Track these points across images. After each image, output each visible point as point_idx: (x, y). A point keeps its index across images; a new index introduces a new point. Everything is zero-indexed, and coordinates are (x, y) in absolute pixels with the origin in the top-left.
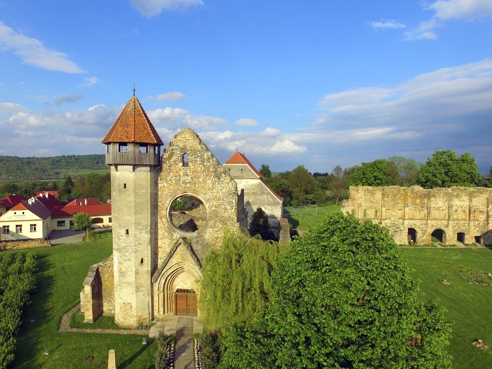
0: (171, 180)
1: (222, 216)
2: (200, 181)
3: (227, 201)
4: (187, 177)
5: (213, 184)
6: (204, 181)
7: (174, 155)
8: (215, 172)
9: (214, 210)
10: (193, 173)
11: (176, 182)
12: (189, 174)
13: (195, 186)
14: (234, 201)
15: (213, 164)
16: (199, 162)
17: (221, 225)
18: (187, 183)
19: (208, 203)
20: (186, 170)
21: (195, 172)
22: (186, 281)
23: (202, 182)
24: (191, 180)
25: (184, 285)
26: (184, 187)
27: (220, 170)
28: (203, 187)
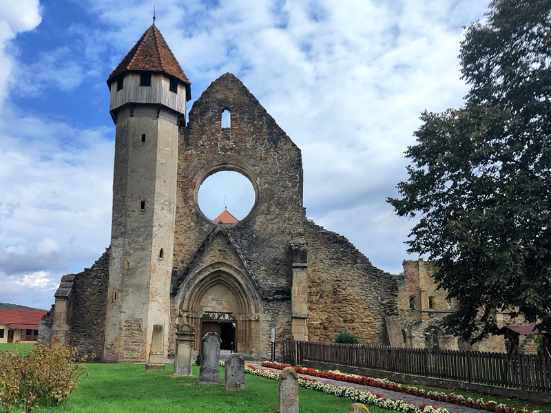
0: (202, 145)
1: (281, 197)
2: (248, 146)
3: (286, 175)
4: (227, 142)
5: (267, 151)
6: (254, 148)
7: (209, 110)
8: (270, 134)
9: (268, 189)
10: (236, 136)
11: (211, 148)
12: (231, 137)
13: (239, 154)
14: (297, 175)
15: (267, 123)
16: (246, 120)
17: (278, 210)
18: (227, 150)
19: (259, 178)
20: (227, 132)
21: (240, 134)
22: (221, 299)
23: (251, 148)
24: (234, 146)
25: (217, 305)
26: (224, 155)
27: (278, 132)
28: (251, 155)
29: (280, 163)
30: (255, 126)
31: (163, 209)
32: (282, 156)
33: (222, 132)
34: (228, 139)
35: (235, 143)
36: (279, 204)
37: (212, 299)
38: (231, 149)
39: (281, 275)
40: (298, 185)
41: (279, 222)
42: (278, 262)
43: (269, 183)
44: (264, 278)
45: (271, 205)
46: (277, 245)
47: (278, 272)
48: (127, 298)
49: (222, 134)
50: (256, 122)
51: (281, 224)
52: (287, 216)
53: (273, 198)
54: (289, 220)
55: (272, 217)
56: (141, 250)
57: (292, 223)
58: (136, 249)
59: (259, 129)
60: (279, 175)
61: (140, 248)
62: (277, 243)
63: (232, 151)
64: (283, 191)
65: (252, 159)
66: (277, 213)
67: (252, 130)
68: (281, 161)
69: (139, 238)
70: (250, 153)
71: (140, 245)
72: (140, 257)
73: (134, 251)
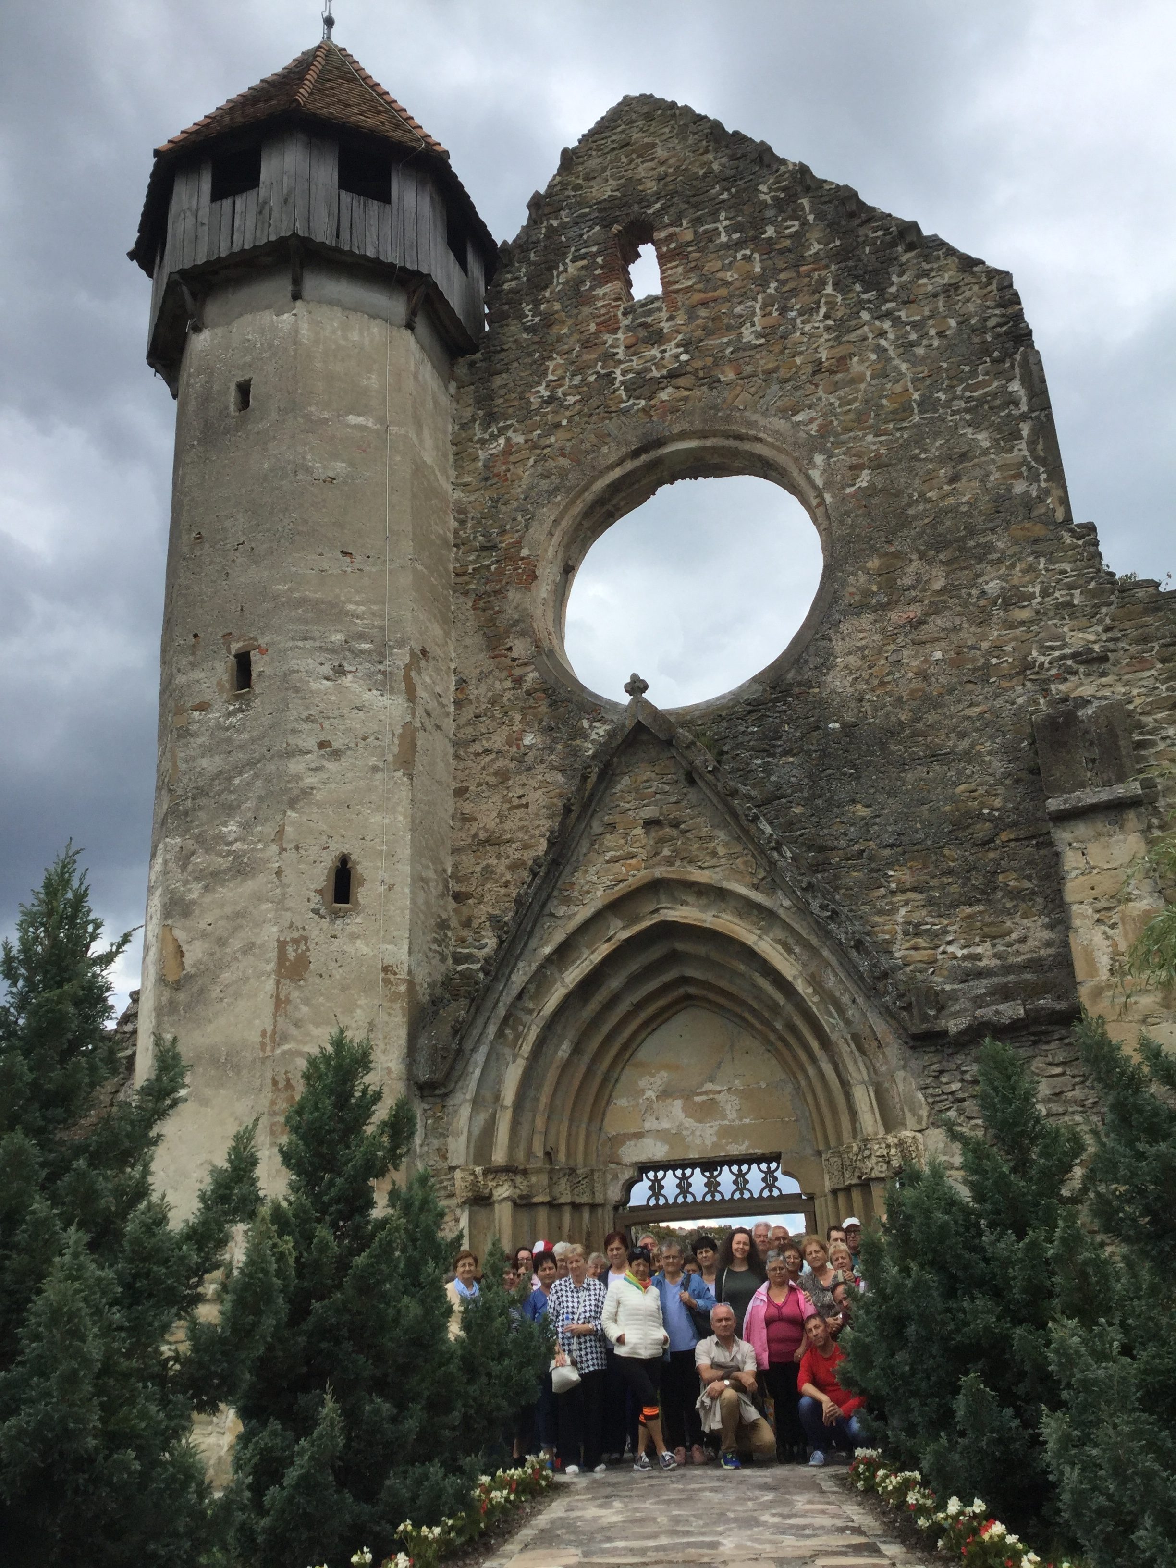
0: (549, 401)
2: (748, 335)
3: (957, 404)
4: (655, 352)
5: (841, 328)
6: (776, 337)
7: (565, 254)
8: (841, 255)
9: (870, 491)
10: (692, 315)
11: (586, 399)
12: (666, 326)
13: (714, 383)
14: (1015, 386)
15: (820, 217)
16: (724, 238)
17: (939, 571)
18: (658, 385)
19: (819, 459)
20: (650, 313)
21: (704, 304)
22: (709, 1086)
23: (763, 341)
24: (684, 357)
25: (689, 1122)
26: (643, 409)
27: (880, 233)
28: (768, 373)
29: (914, 362)
30: (768, 248)
31: (340, 671)
32: (918, 326)
33: (626, 322)
34: (657, 338)
35: (686, 345)
36: (940, 544)
38: (673, 375)
40: (1025, 429)
41: (956, 629)
42: (982, 830)
43: (878, 465)
44: (914, 930)
45: (899, 556)
46: (964, 744)
47: (990, 887)
49: (628, 329)
50: (770, 231)
51: (968, 634)
52: (993, 587)
53: (905, 522)
54: (1007, 604)
55: (915, 611)
56: (234, 877)
57: (1025, 614)
58: (214, 874)
59: (790, 251)
60: (921, 412)
61: (229, 869)
62: (962, 735)
63: (681, 381)
64: (954, 479)
65: (775, 387)
66: (938, 585)
67: (758, 270)
68: (920, 351)
69: (225, 824)
70: (762, 362)
71: (229, 853)
72: (228, 910)
73: (206, 888)
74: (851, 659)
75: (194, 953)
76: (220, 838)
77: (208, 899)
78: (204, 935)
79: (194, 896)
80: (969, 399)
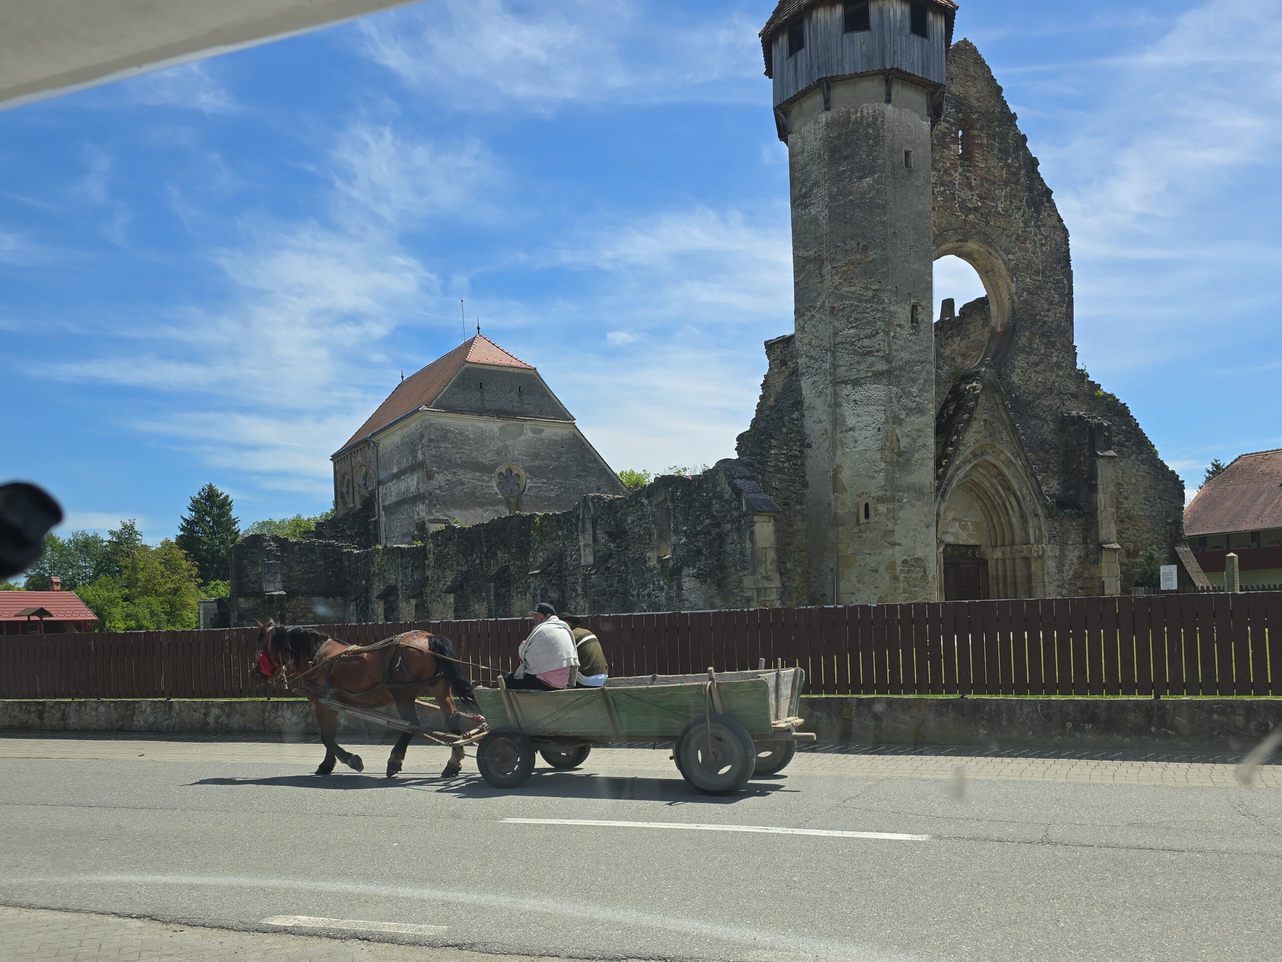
1: (1046, 322)
2: (999, 209)
3: (1051, 279)
4: (969, 193)
5: (1026, 224)
6: (1007, 214)
8: (1030, 189)
10: (982, 184)
11: (945, 201)
12: (974, 183)
13: (987, 223)
14: (1066, 282)
16: (996, 151)
17: (1043, 347)
18: (969, 211)
20: (969, 172)
21: (987, 180)
22: (965, 519)
23: (1003, 213)
24: (980, 204)
25: (960, 531)
26: (964, 220)
27: (1040, 187)
28: (1004, 229)
29: (1042, 252)
32: (1046, 237)
33: (961, 170)
34: (970, 186)
35: (981, 197)
37: (954, 519)
38: (975, 209)
39: (1052, 472)
41: (1045, 371)
43: (1029, 293)
45: (1034, 334)
46: (1044, 416)
48: (902, 514)
49: (961, 174)
50: (1010, 160)
51: (1048, 374)
52: (1055, 359)
53: (1036, 321)
54: (1057, 368)
55: (1036, 360)
56: (917, 413)
57: (1061, 373)
58: (910, 409)
59: (1015, 175)
60: (1042, 277)
61: (915, 409)
62: (1044, 412)
63: (978, 215)
64: (1048, 311)
65: (1004, 237)
66: (1042, 352)
67: (1004, 176)
68: (1044, 248)
69: (912, 387)
70: (1002, 223)
71: (914, 401)
72: (916, 427)
73: (907, 414)
74: (1019, 370)
75: (904, 442)
76: (910, 393)
77: (908, 419)
78: (908, 436)
79: (903, 416)
80: (1054, 279)
